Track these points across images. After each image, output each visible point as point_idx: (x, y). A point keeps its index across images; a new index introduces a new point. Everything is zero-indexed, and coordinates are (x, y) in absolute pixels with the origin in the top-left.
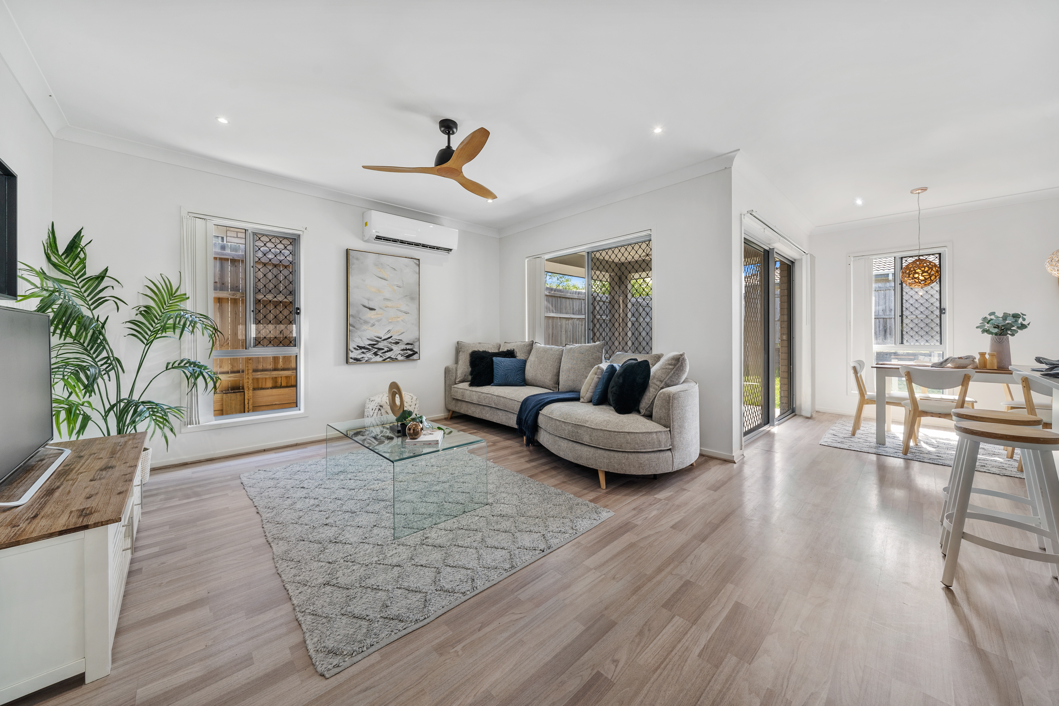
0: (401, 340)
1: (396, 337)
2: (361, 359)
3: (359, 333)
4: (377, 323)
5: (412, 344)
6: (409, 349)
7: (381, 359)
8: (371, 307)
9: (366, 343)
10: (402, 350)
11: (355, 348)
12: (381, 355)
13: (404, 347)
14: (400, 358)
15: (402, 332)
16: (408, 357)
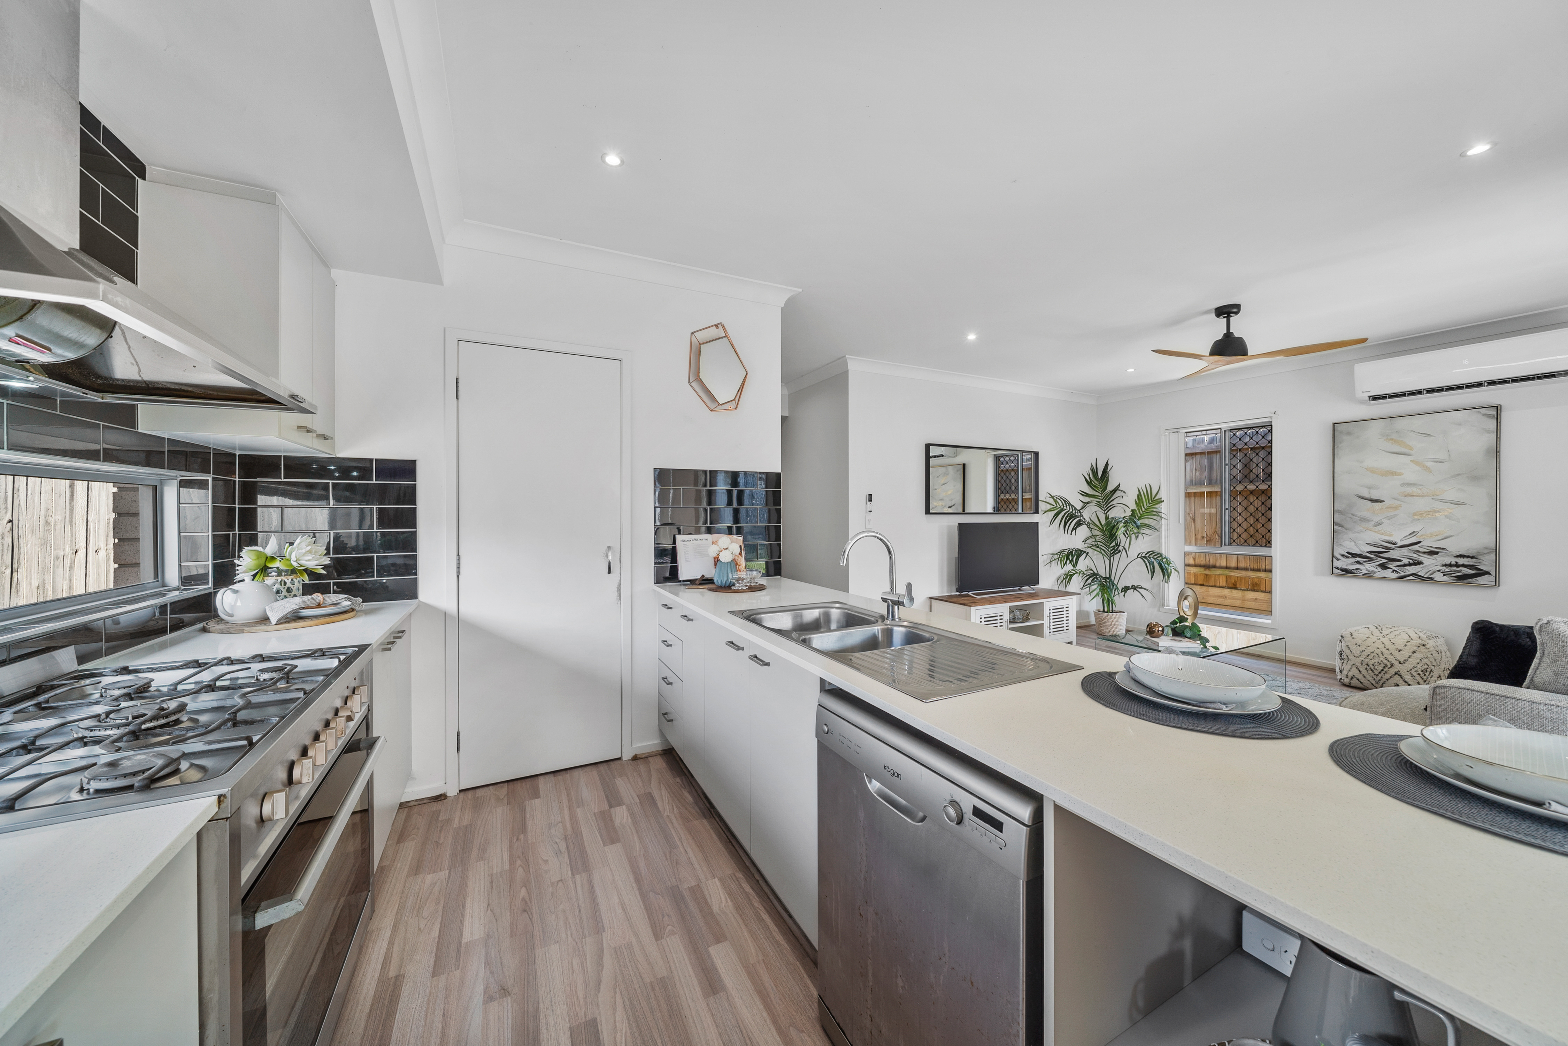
0: (1443, 549)
1: (1429, 543)
2: (1355, 571)
3: (1351, 535)
4: (1386, 521)
5: (1473, 557)
6: (1463, 566)
7: (1395, 575)
8: (1374, 497)
9: (1365, 549)
10: (1446, 565)
11: (1343, 555)
12: (1395, 569)
13: (1448, 560)
14: (1438, 577)
15: (1446, 535)
16: (1462, 578)
